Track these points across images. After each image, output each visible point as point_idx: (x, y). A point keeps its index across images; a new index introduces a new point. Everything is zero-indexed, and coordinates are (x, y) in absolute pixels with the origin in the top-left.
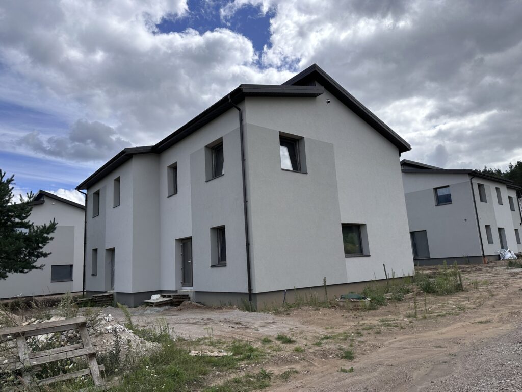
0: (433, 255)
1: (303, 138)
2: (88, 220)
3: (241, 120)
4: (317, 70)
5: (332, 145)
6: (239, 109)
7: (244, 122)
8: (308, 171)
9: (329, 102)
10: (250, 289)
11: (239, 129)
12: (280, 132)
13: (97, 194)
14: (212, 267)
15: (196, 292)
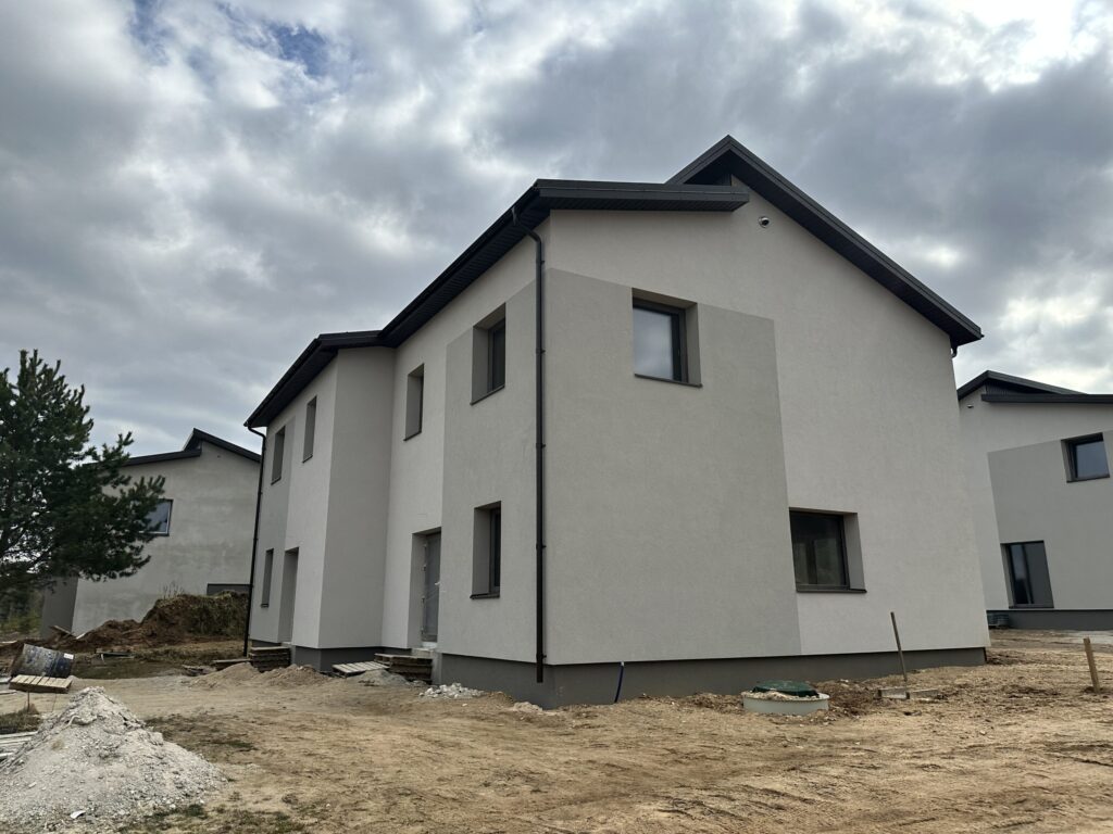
0: (1060, 604)
1: (695, 304)
2: (264, 490)
3: (540, 262)
4: (734, 150)
5: (771, 322)
6: (537, 238)
7: (547, 266)
8: (704, 380)
9: (765, 223)
10: (541, 655)
11: (535, 285)
12: (634, 290)
13: (281, 434)
14: (474, 597)
15: (444, 655)
